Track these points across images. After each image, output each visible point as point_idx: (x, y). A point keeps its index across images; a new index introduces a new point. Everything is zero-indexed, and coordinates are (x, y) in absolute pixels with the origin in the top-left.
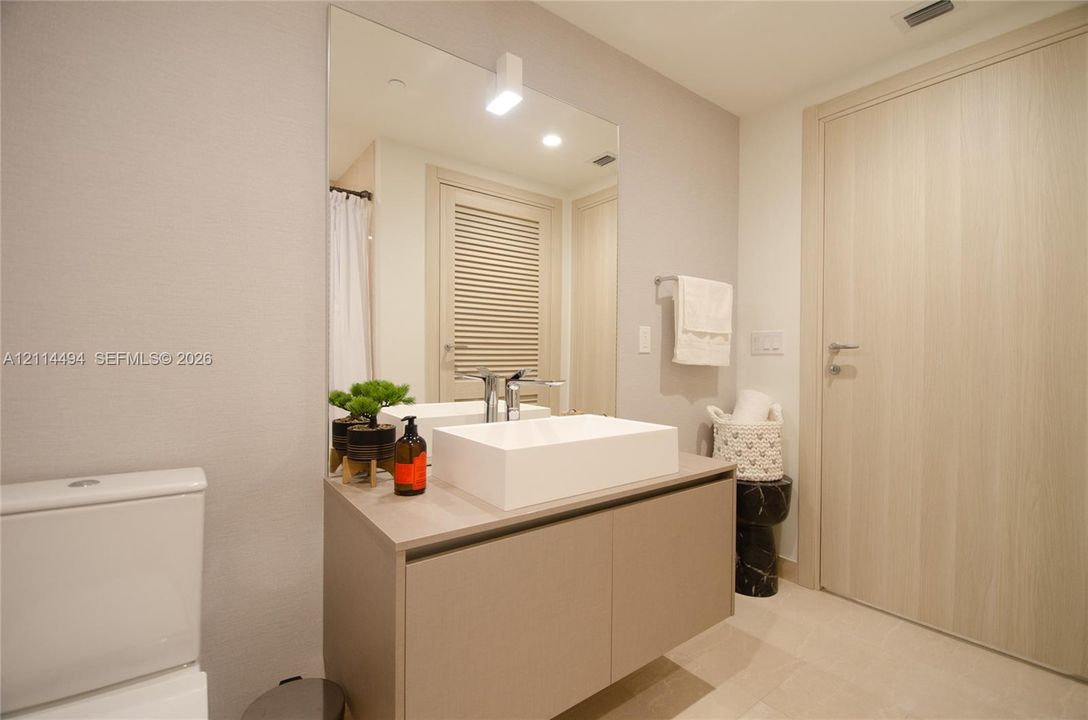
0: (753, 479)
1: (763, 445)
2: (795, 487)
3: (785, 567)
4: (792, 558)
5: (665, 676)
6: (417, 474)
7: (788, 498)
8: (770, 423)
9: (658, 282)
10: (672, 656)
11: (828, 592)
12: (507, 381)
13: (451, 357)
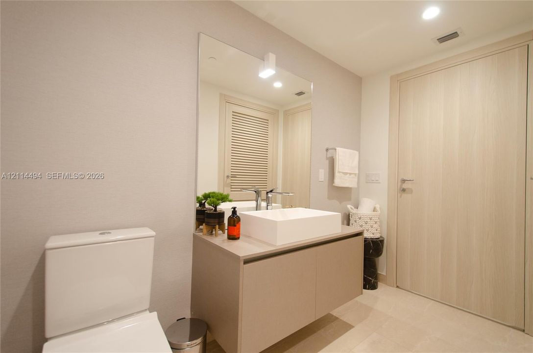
0: (367, 237)
1: (371, 223)
2: (385, 242)
3: (380, 277)
4: (384, 273)
5: (332, 322)
6: (238, 231)
7: (383, 245)
8: (375, 213)
9: (327, 150)
10: (335, 313)
11: (400, 288)
12: (267, 193)
13: (229, 181)
